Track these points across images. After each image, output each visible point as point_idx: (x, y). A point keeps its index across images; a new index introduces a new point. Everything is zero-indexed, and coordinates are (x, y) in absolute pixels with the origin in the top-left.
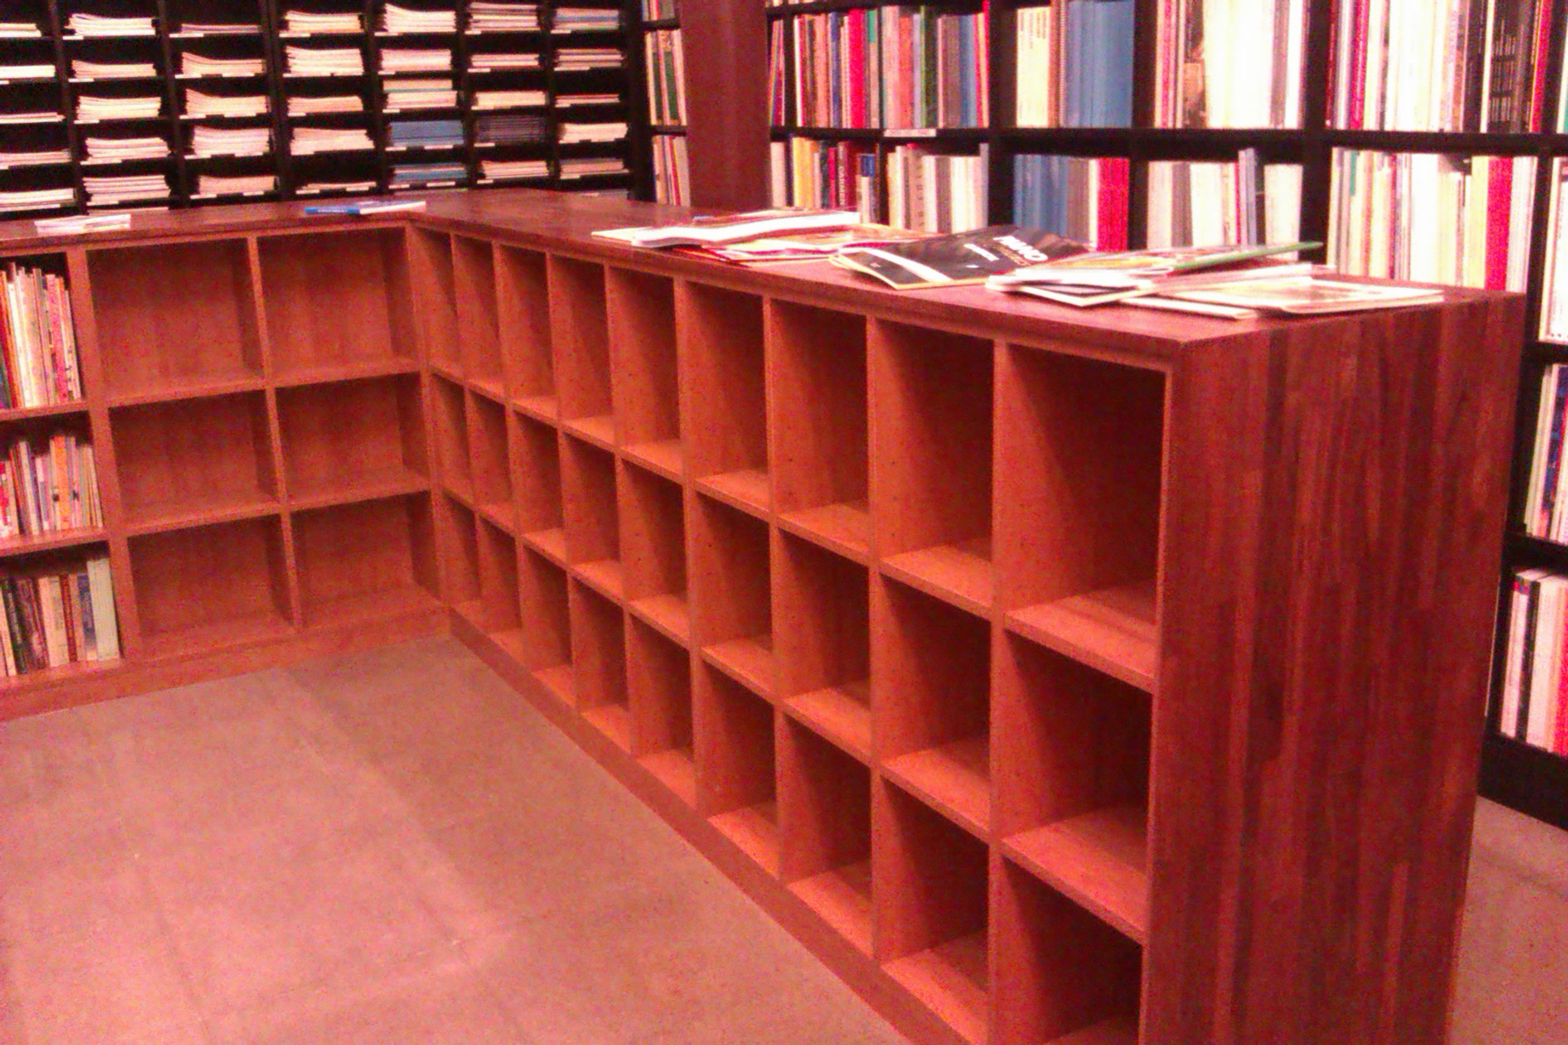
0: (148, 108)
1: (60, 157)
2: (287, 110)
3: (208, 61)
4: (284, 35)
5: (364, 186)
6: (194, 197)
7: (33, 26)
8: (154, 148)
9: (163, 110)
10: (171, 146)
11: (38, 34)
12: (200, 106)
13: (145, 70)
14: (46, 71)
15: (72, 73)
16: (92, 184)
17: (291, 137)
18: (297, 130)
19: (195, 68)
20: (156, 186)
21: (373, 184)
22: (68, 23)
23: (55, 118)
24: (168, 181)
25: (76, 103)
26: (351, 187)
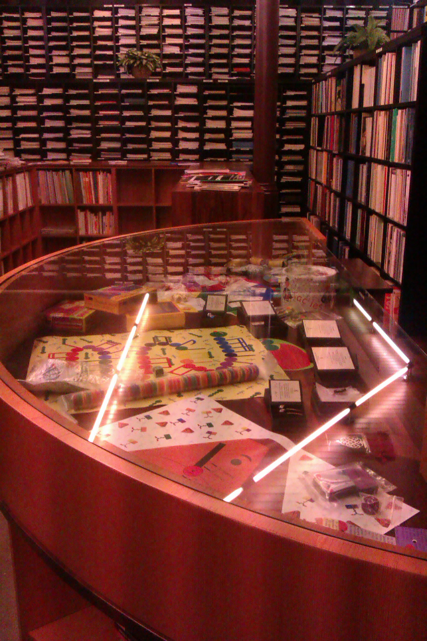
0: (167, 134)
1: (144, 146)
2: (204, 137)
3: (184, 122)
4: (205, 116)
5: (223, 159)
6: (177, 159)
8: (168, 145)
9: (171, 136)
10: (173, 145)
11: (143, 114)
12: (182, 135)
13: (168, 124)
14: (144, 124)
15: (150, 125)
16: (152, 154)
17: (204, 145)
18: (206, 143)
19: (181, 124)
20: (167, 156)
21: (225, 159)
22: (151, 111)
23: (144, 136)
24: (171, 155)
25: (150, 132)
26: (219, 160)
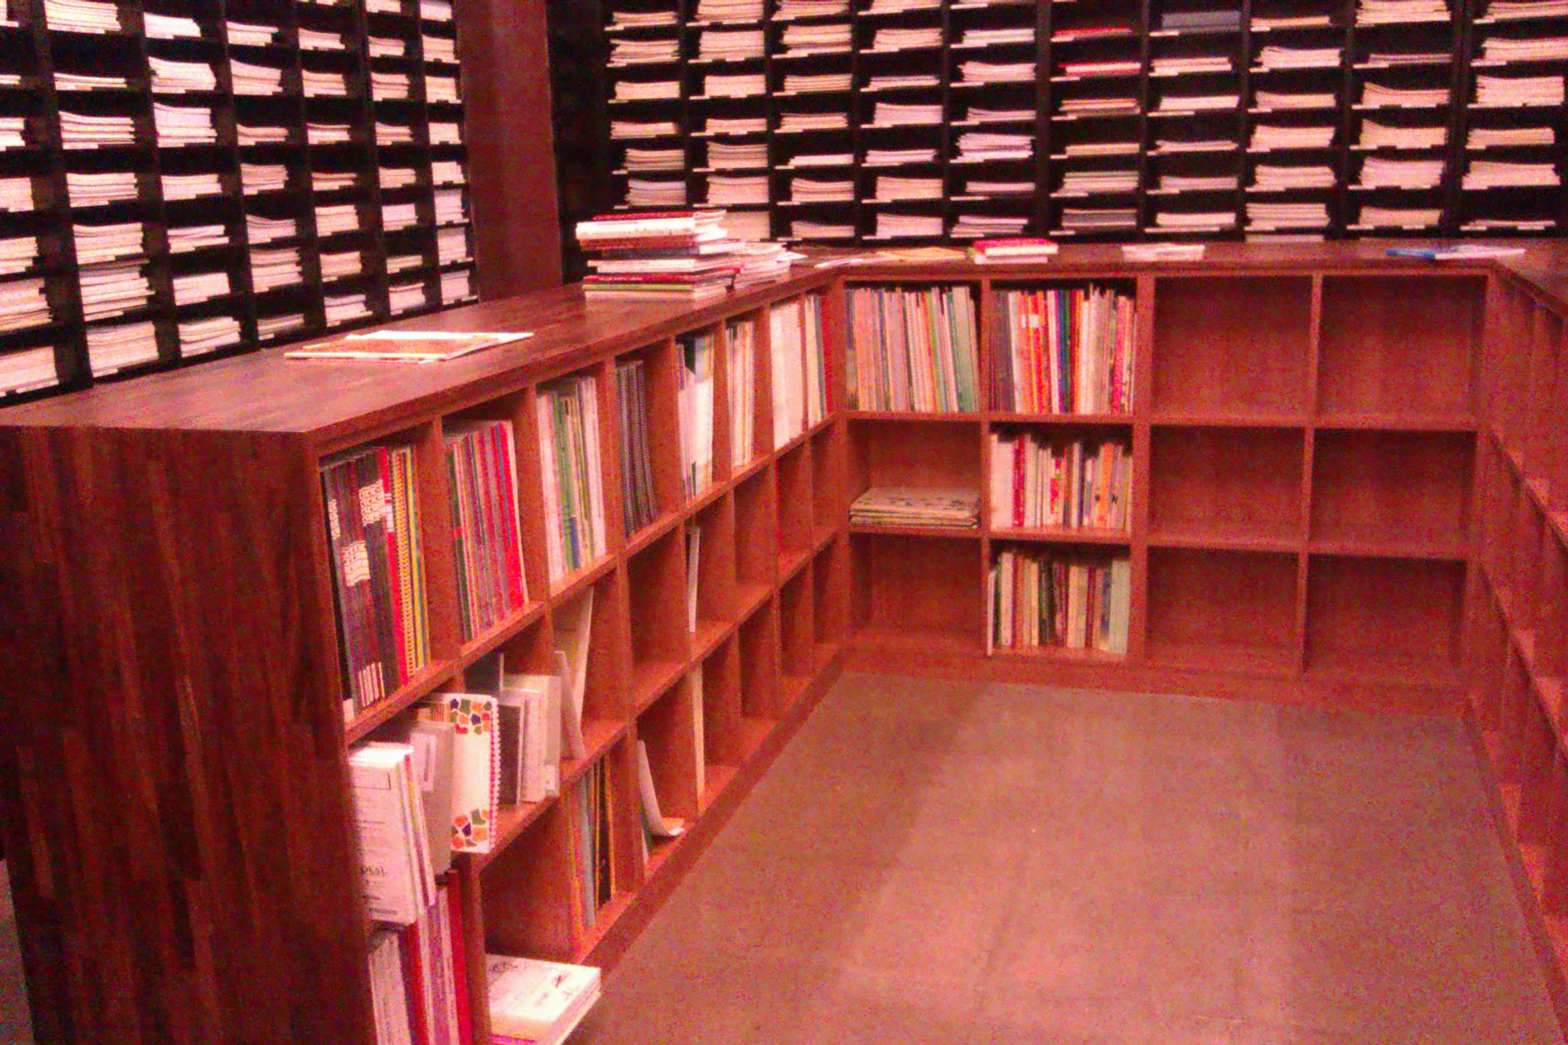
0: (1320, 137)
1: (1227, 183)
2: (1467, 141)
3: (1391, 91)
4: (1476, 63)
5: (1539, 225)
6: (1351, 227)
7: (1225, 59)
8: (1321, 177)
9: (1335, 141)
10: (1337, 176)
11: (1228, 67)
12: (1374, 137)
13: (1325, 101)
14: (1228, 102)
15: (1254, 104)
16: (1254, 210)
17: (1466, 170)
18: (1474, 164)
19: (1375, 98)
20: (1316, 215)
21: (1552, 223)
22: (1258, 55)
23: (1228, 146)
24: (1328, 211)
25: (1251, 132)
26: (1523, 226)
